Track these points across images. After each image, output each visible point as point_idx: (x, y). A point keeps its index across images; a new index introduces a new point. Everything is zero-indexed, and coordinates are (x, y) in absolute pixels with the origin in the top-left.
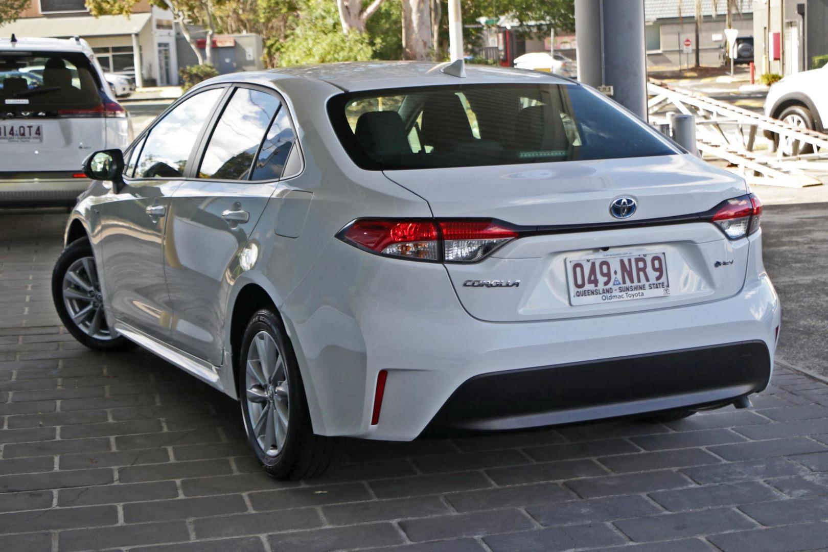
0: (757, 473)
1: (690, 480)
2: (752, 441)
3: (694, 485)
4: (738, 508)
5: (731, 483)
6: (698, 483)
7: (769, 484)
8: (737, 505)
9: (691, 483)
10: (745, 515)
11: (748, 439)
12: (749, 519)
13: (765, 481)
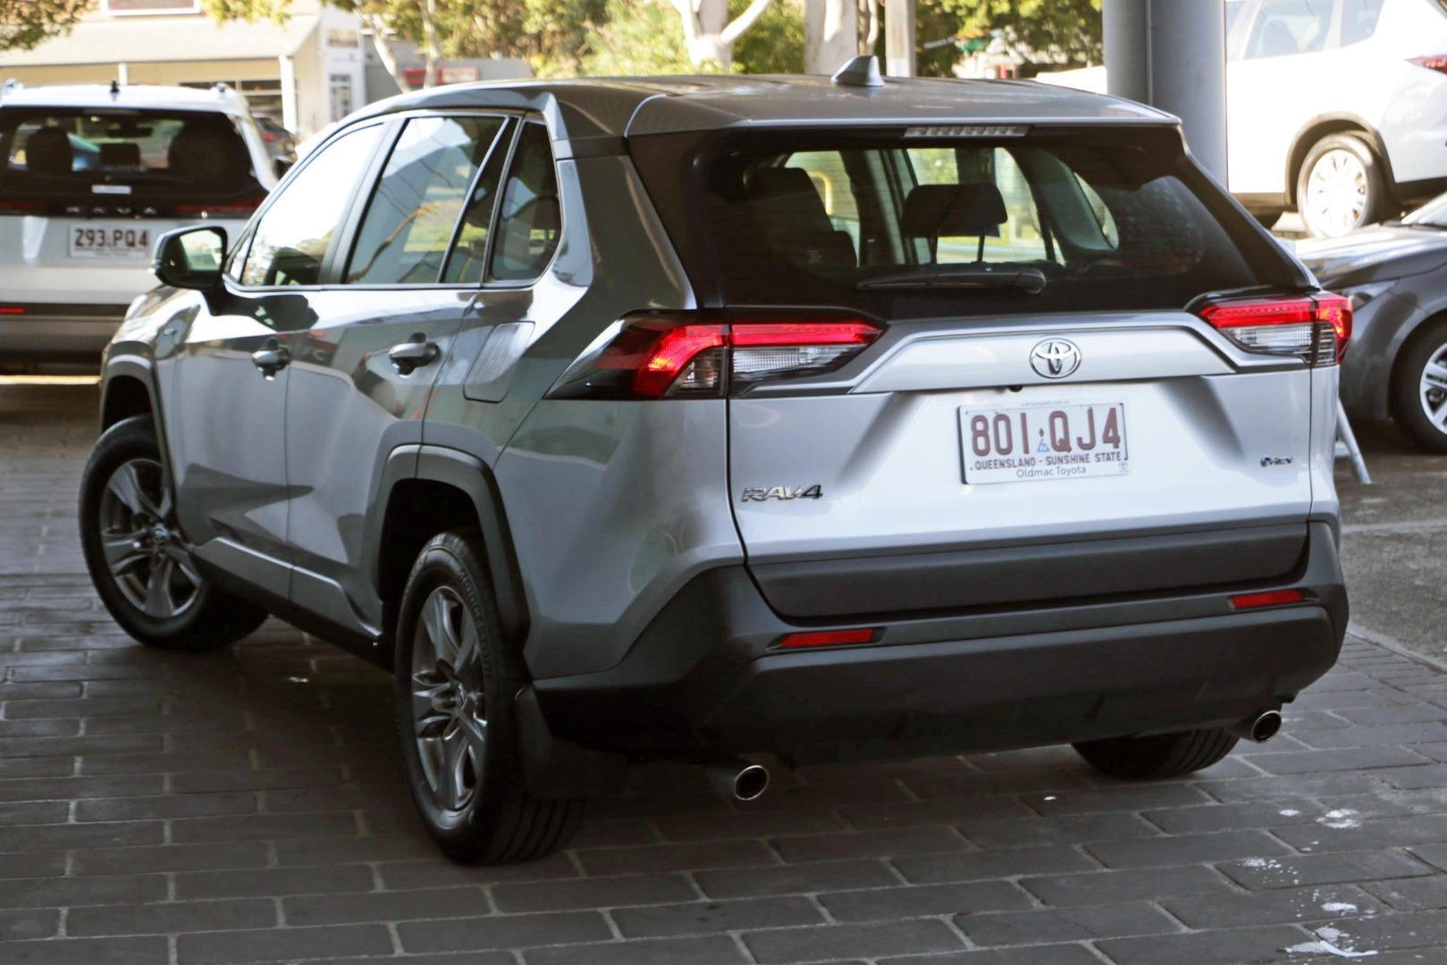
0: (1310, 790)
1: (1207, 796)
2: (1314, 749)
3: (1213, 803)
4: (1272, 832)
5: (1268, 802)
6: (1219, 801)
7: (1324, 803)
8: (1270, 828)
9: (1209, 801)
10: (1278, 841)
11: (1310, 747)
12: (1283, 844)
13: (1320, 800)
